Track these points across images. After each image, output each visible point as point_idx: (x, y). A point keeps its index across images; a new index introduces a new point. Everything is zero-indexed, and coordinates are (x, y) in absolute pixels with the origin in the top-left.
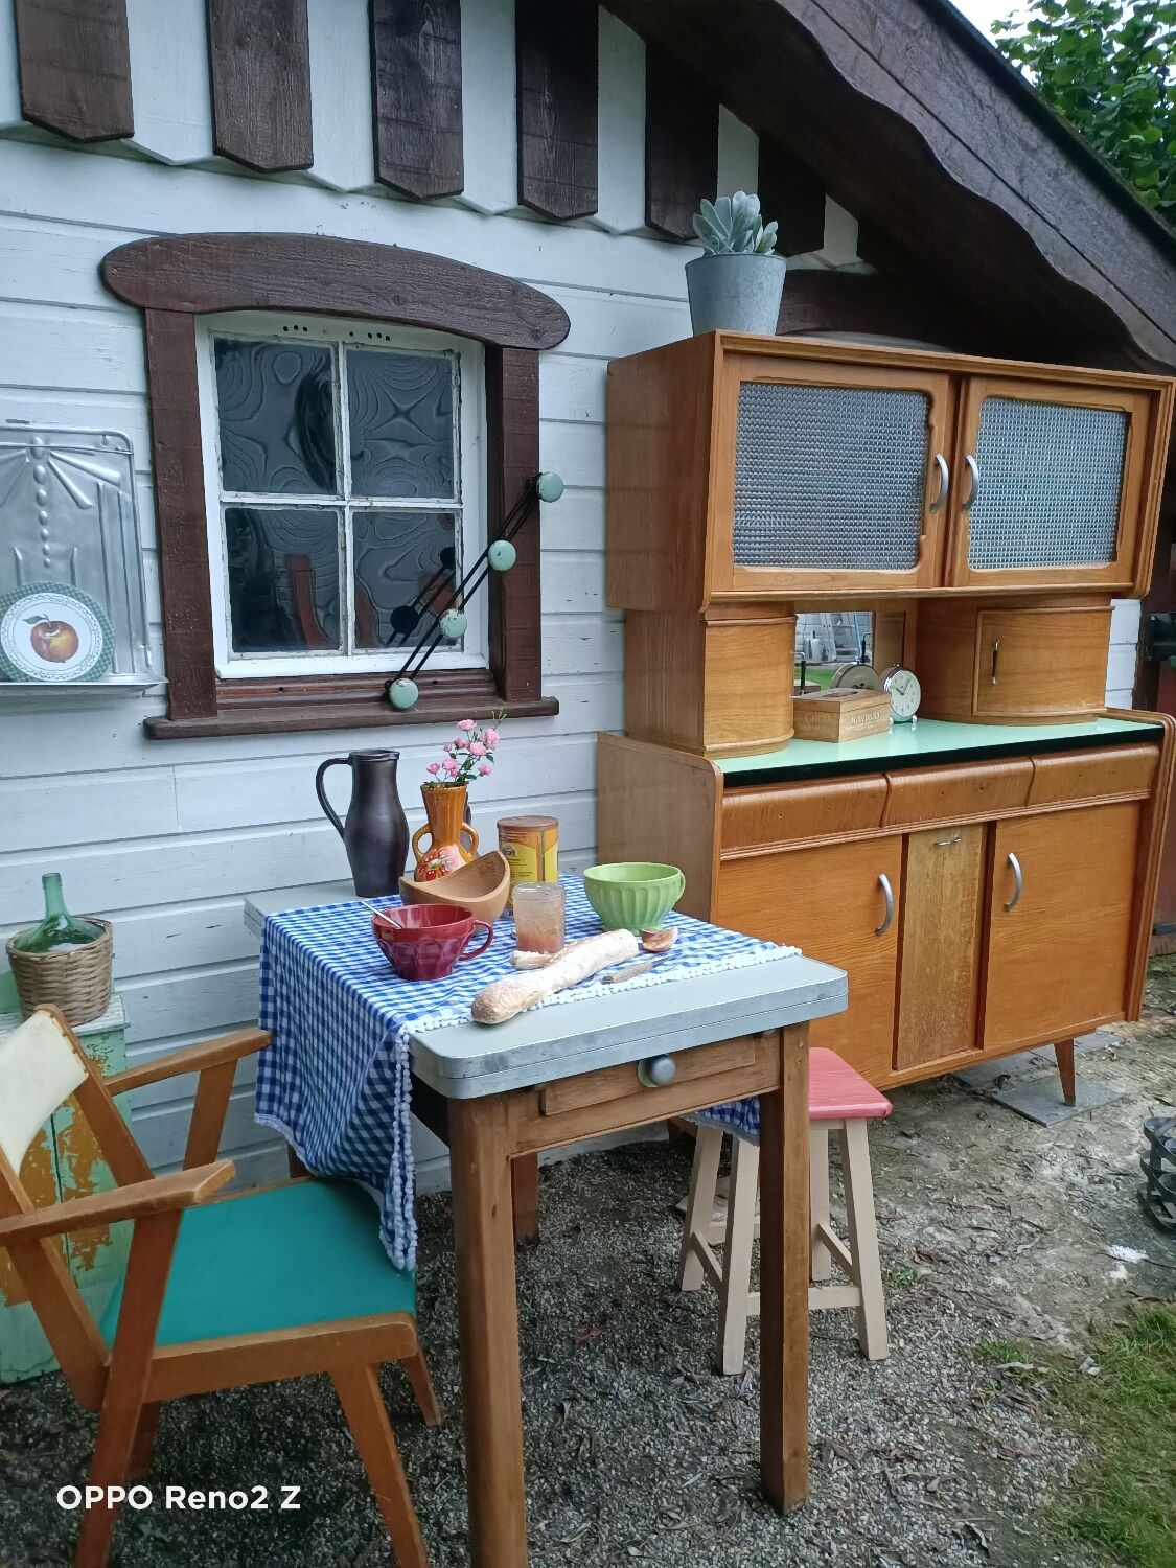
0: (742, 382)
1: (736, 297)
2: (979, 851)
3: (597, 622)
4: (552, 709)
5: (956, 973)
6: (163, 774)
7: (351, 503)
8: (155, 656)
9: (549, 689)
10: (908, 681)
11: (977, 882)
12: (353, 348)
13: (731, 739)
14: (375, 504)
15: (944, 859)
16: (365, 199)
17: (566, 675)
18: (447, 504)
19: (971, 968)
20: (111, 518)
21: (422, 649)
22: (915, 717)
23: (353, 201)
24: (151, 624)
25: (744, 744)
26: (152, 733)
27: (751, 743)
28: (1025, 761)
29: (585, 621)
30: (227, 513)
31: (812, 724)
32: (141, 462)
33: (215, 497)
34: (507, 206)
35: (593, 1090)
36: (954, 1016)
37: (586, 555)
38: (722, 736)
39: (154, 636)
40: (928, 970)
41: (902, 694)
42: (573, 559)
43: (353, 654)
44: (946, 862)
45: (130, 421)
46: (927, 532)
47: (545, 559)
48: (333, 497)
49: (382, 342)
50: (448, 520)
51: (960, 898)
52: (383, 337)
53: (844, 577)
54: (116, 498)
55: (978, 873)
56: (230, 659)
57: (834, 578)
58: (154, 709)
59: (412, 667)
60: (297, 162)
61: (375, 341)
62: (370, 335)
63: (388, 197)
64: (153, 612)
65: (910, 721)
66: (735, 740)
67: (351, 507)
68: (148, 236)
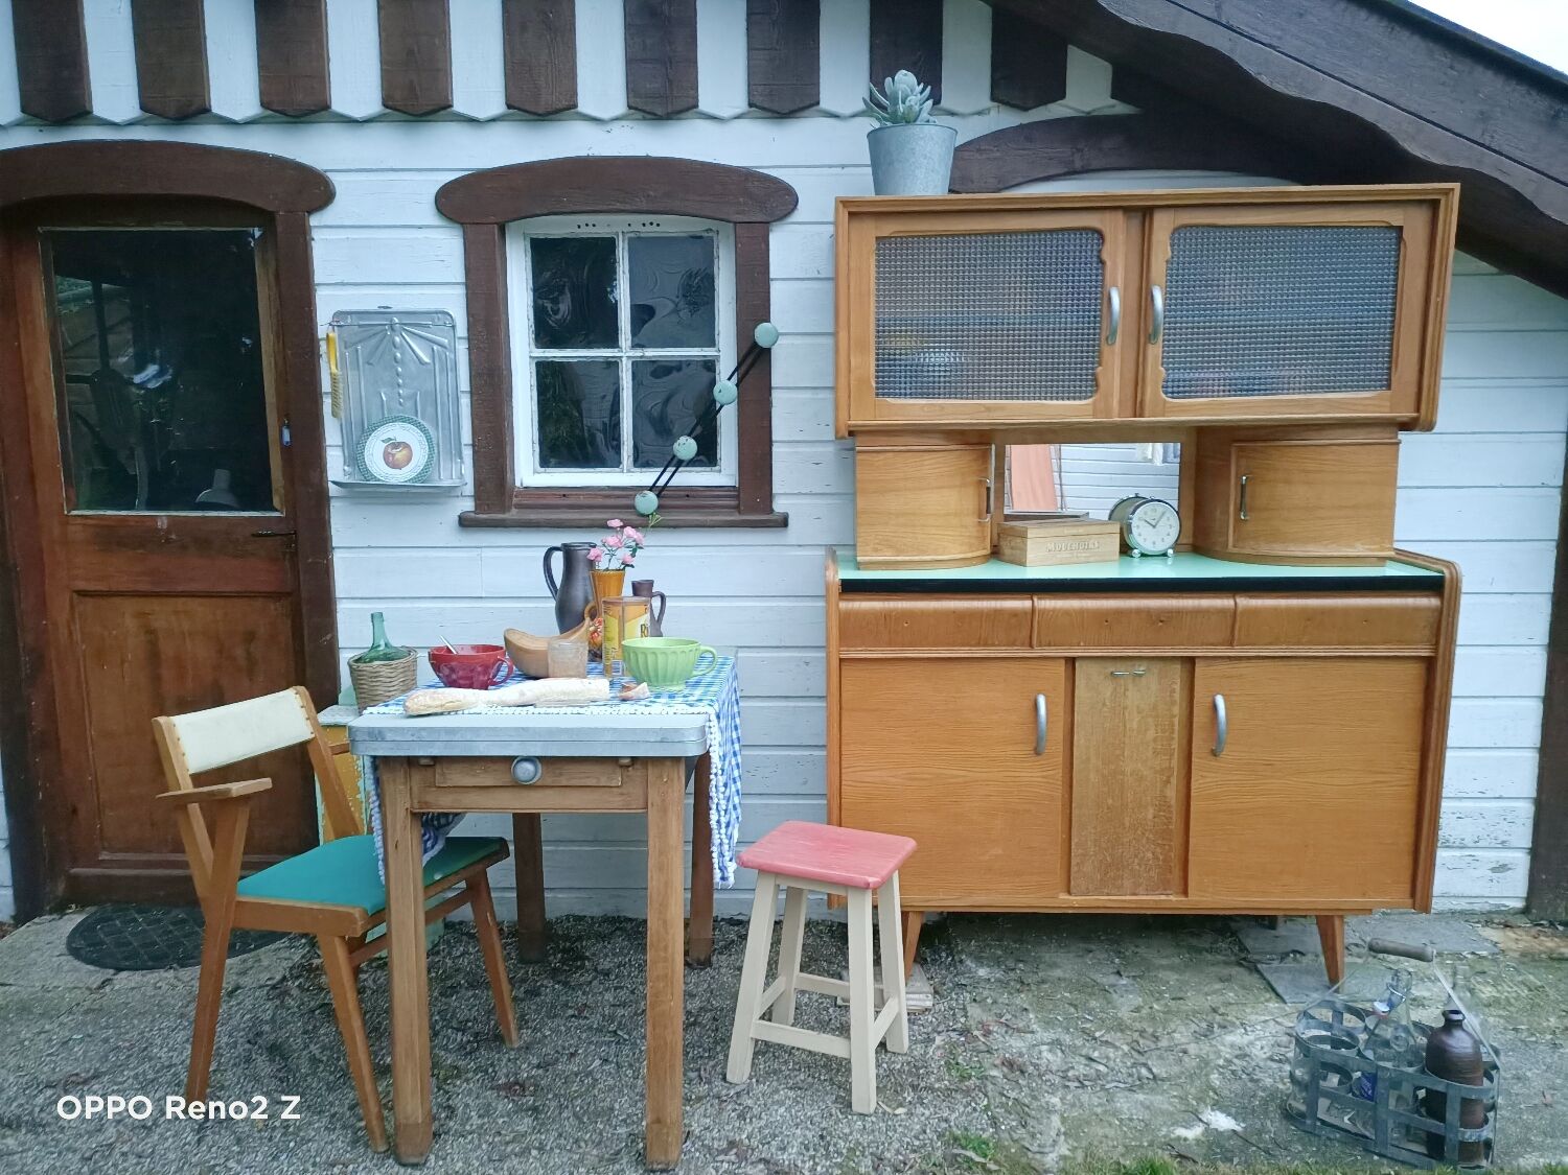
0: (877, 238)
1: (891, 163)
2: (1177, 687)
3: (830, 449)
4: (783, 522)
5: (1151, 811)
6: (474, 553)
7: (627, 354)
8: (468, 469)
9: (779, 505)
10: (1163, 514)
11: (1176, 720)
12: (632, 235)
13: (887, 554)
14: (647, 354)
15: (1126, 690)
16: (624, 123)
17: (800, 494)
18: (708, 352)
19: (1174, 810)
20: (441, 371)
21: (669, 469)
22: (1170, 552)
23: (616, 126)
24: (466, 445)
25: (899, 558)
26: (465, 523)
27: (907, 558)
28: (1228, 597)
29: (820, 449)
30: (538, 364)
31: (1012, 548)
32: (462, 330)
33: (523, 353)
34: (738, 111)
35: (474, 775)
36: (1150, 855)
37: (818, 391)
38: (876, 550)
39: (468, 453)
40: (1110, 801)
41: (1154, 527)
42: (808, 395)
43: (629, 471)
44: (1129, 693)
45: (454, 303)
46: (1104, 364)
47: (775, 395)
48: (616, 350)
49: (654, 228)
50: (710, 366)
51: (1151, 734)
52: (655, 224)
53: (1002, 408)
54: (444, 357)
55: (1177, 710)
56: (535, 472)
57: (988, 409)
58: (468, 505)
59: (661, 483)
60: (565, 103)
61: (648, 228)
62: (644, 225)
63: (644, 119)
64: (467, 436)
65: (1165, 555)
66: (890, 554)
67: (628, 357)
68: (467, 173)
